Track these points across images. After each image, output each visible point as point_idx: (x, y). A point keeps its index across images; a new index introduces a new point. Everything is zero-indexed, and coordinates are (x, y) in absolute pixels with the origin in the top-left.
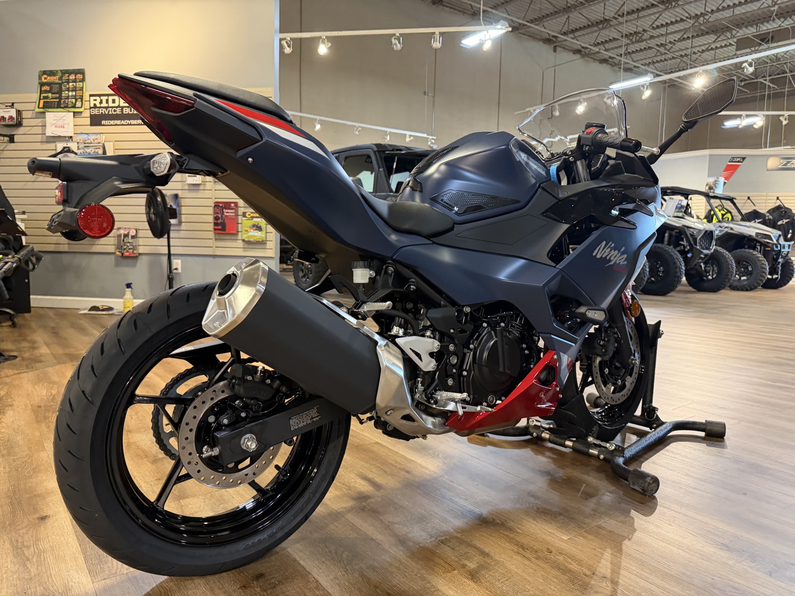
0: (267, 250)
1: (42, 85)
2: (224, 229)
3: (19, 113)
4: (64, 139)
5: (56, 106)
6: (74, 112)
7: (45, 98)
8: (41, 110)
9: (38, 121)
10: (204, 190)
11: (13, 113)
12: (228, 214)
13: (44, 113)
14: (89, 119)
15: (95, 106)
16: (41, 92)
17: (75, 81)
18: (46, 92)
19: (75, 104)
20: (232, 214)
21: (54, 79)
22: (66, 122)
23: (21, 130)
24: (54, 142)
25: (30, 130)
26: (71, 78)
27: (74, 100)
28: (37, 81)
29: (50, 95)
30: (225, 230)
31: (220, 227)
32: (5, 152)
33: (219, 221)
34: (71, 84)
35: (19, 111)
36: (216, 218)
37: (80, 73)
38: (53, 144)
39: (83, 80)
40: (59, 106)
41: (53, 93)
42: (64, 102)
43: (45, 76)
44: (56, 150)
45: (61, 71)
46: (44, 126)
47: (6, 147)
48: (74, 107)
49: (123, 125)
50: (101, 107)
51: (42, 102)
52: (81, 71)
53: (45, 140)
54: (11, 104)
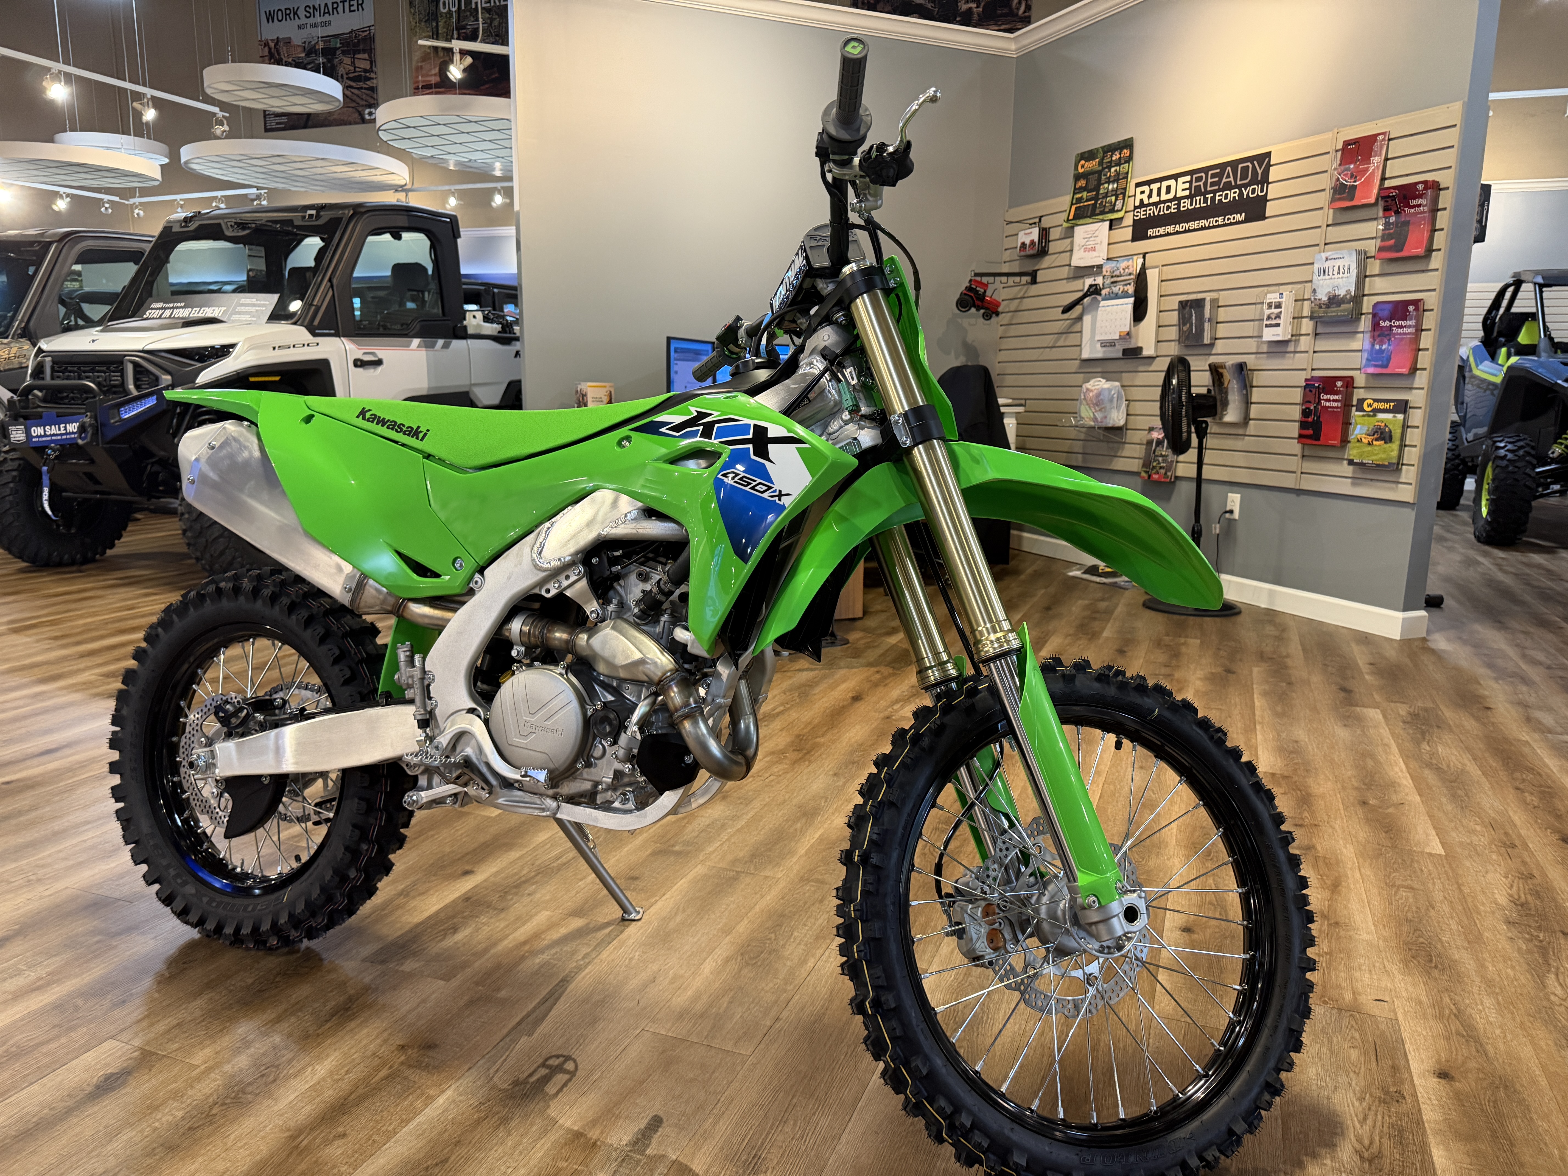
0: (1400, 486)
1: (1077, 177)
2: (1316, 436)
3: (1044, 233)
4: (1091, 271)
5: (1088, 214)
6: (1111, 221)
7: (1079, 200)
8: (1070, 224)
9: (1065, 244)
10: (1295, 352)
11: (1036, 234)
12: (1328, 404)
13: (1072, 228)
14: (1131, 229)
15: (1142, 204)
16: (1076, 191)
17: (1118, 164)
18: (1081, 189)
19: (1114, 205)
20: (1335, 404)
21: (1093, 165)
22: (1098, 240)
23: (1047, 261)
24: (1083, 277)
25: (1056, 259)
26: (1114, 158)
27: (1113, 198)
28: (1069, 175)
29: (1085, 194)
30: (1318, 439)
31: (1310, 432)
32: (1024, 300)
33: (1310, 419)
34: (1113, 170)
35: (1044, 230)
36: (1306, 413)
37: (1125, 147)
38: (1080, 281)
39: (1129, 159)
40: (1093, 214)
41: (1088, 191)
42: (1101, 203)
43: (1082, 162)
44: (1082, 290)
45: (1102, 148)
46: (1071, 251)
47: (1026, 291)
48: (1113, 211)
49: (1178, 233)
50: (1149, 205)
51: (1073, 208)
52: (1128, 143)
53: (1071, 276)
54: (1037, 220)
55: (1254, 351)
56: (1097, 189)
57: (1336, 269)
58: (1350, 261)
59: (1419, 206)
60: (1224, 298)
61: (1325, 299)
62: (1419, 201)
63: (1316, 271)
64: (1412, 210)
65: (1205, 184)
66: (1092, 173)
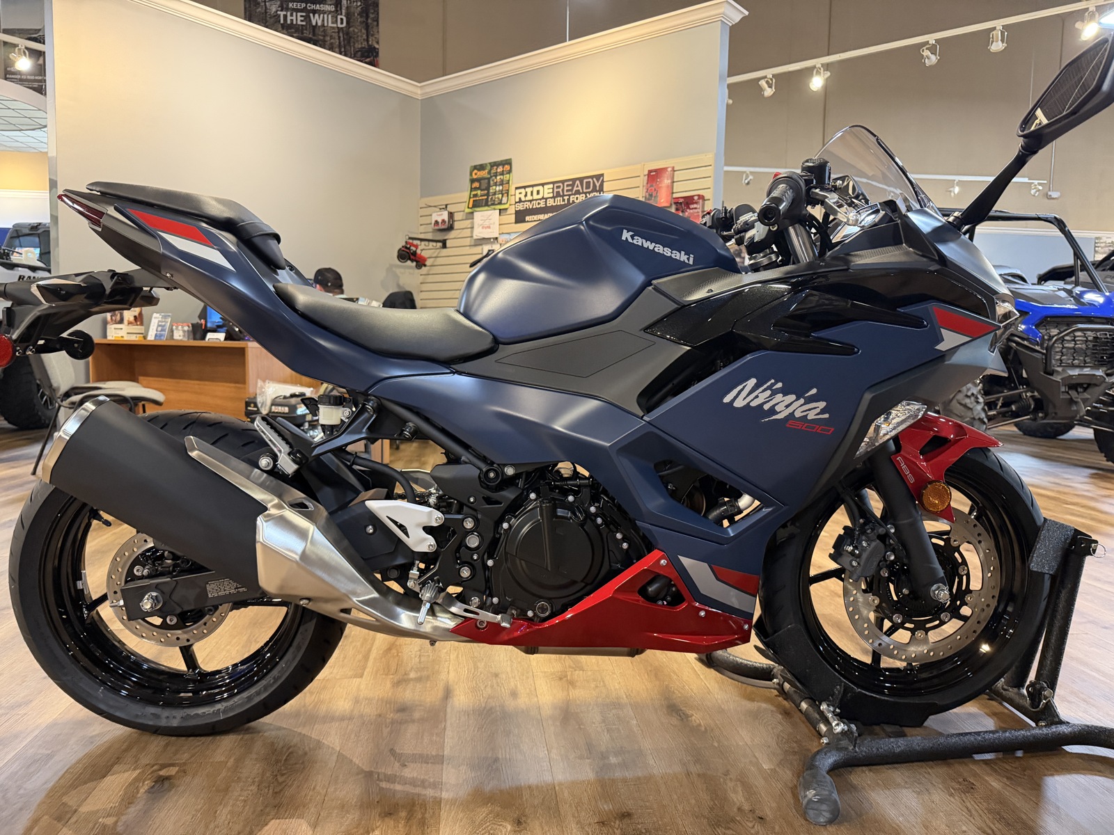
1: (472, 181)
3: (451, 215)
4: (488, 241)
5: (484, 204)
6: (500, 210)
7: (475, 195)
8: (470, 210)
9: (467, 223)
11: (445, 216)
13: (472, 213)
14: (514, 216)
16: (472, 189)
17: (502, 174)
18: (476, 189)
19: (501, 200)
21: (484, 174)
22: (492, 222)
23: (453, 234)
24: (481, 245)
25: (460, 233)
26: (499, 170)
27: (500, 196)
28: (468, 178)
29: (479, 192)
32: (438, 259)
35: (451, 213)
37: (507, 164)
38: (480, 247)
40: (487, 205)
41: (482, 190)
42: (492, 198)
43: (476, 171)
44: (482, 254)
45: (490, 163)
46: (472, 228)
47: (439, 253)
48: (500, 203)
51: (472, 200)
52: (508, 162)
53: (473, 244)
54: (444, 207)
56: (488, 189)
65: (563, 190)
66: (484, 179)
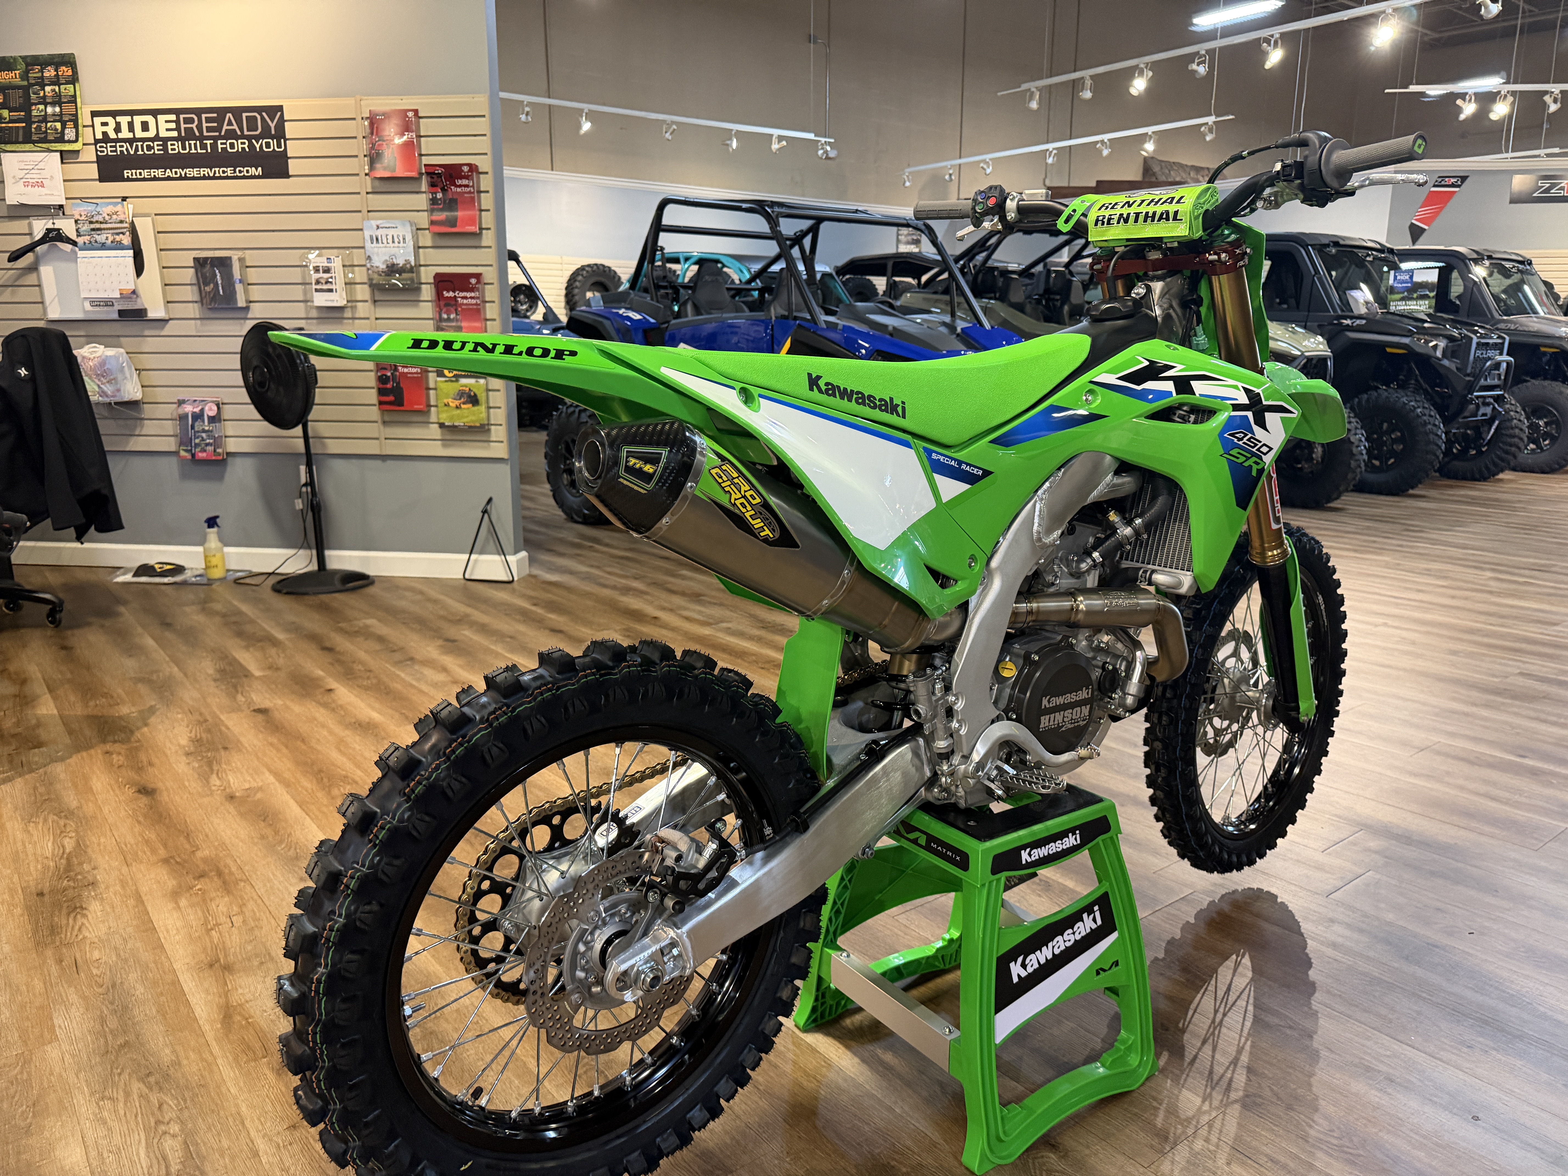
0: (491, 444)
2: (399, 402)
4: (46, 211)
5: (21, 139)
6: (61, 152)
10: (353, 318)
14: (95, 166)
15: (106, 138)
17: (56, 81)
19: (62, 133)
21: (11, 77)
22: (45, 174)
24: (26, 217)
26: (46, 74)
27: (58, 125)
29: (5, 113)
30: (401, 404)
31: (391, 398)
33: (389, 386)
34: (48, 89)
36: (382, 380)
37: (65, 64)
38: (25, 223)
39: (74, 80)
40: (28, 140)
41: (11, 110)
42: (39, 128)
45: (24, 58)
48: (61, 139)
49: (169, 179)
50: (118, 140)
52: (67, 59)
53: (5, 213)
55: (303, 316)
56: (25, 108)
57: (390, 238)
58: (405, 231)
59: (467, 186)
60: (251, 258)
61: (383, 267)
62: (465, 182)
63: (367, 238)
64: (459, 190)
65: (200, 127)
66: (12, 87)
